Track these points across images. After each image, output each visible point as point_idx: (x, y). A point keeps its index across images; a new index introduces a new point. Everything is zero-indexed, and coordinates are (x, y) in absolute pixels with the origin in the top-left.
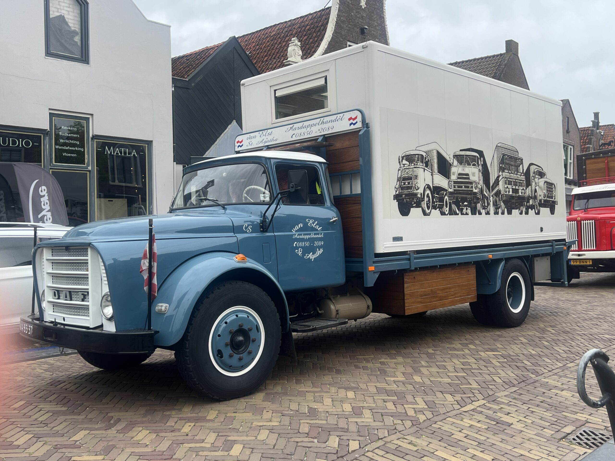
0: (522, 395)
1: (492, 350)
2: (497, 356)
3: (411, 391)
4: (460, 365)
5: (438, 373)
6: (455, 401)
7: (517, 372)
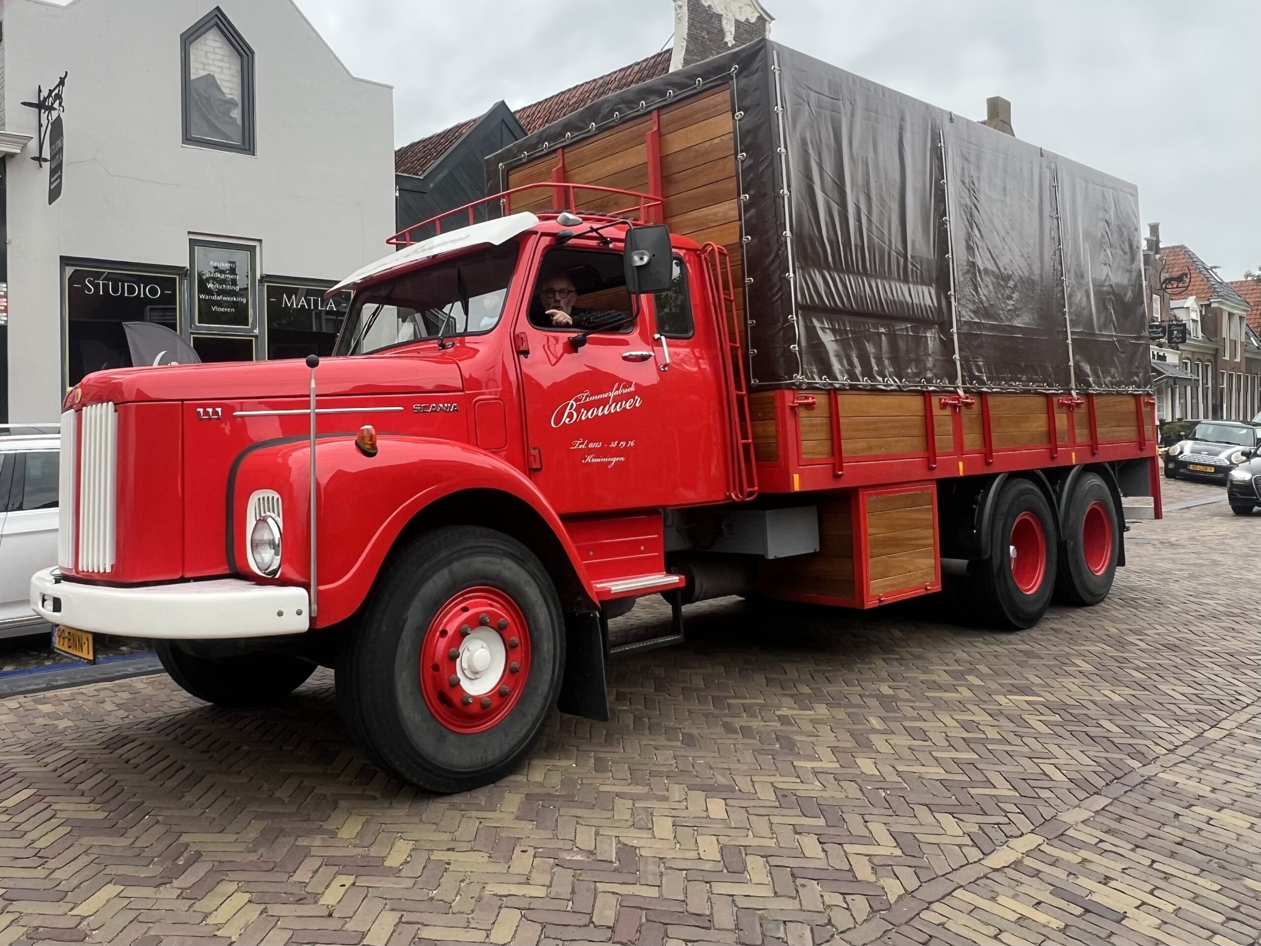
0: (1123, 820)
1: (1022, 690)
2: (1036, 706)
3: (857, 803)
4: (956, 729)
5: (912, 749)
6: (965, 834)
7: (1093, 751)
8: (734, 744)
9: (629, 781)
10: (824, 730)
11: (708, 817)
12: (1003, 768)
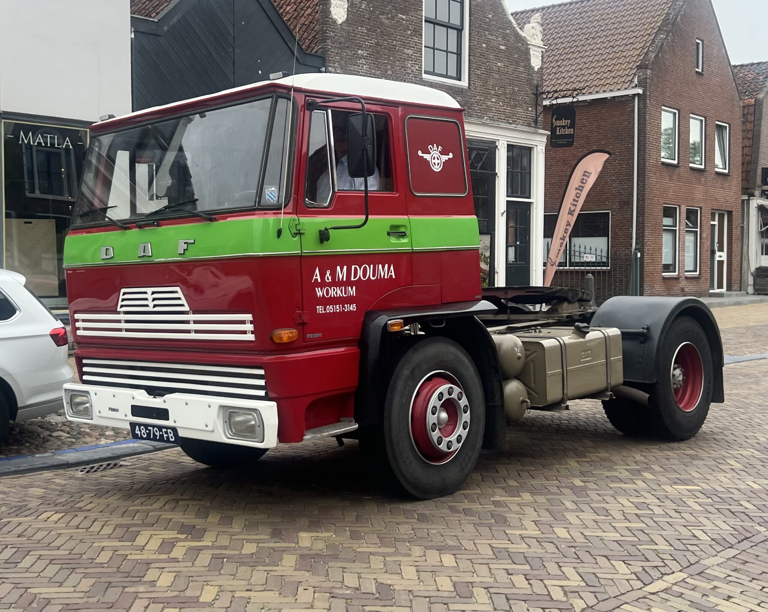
0: (747, 564)
1: (684, 482)
2: (694, 493)
3: (554, 556)
4: (633, 508)
5: (597, 522)
6: (632, 573)
7: (732, 521)
8: (459, 521)
9: (380, 545)
10: (529, 510)
11: (442, 566)
12: (664, 533)
